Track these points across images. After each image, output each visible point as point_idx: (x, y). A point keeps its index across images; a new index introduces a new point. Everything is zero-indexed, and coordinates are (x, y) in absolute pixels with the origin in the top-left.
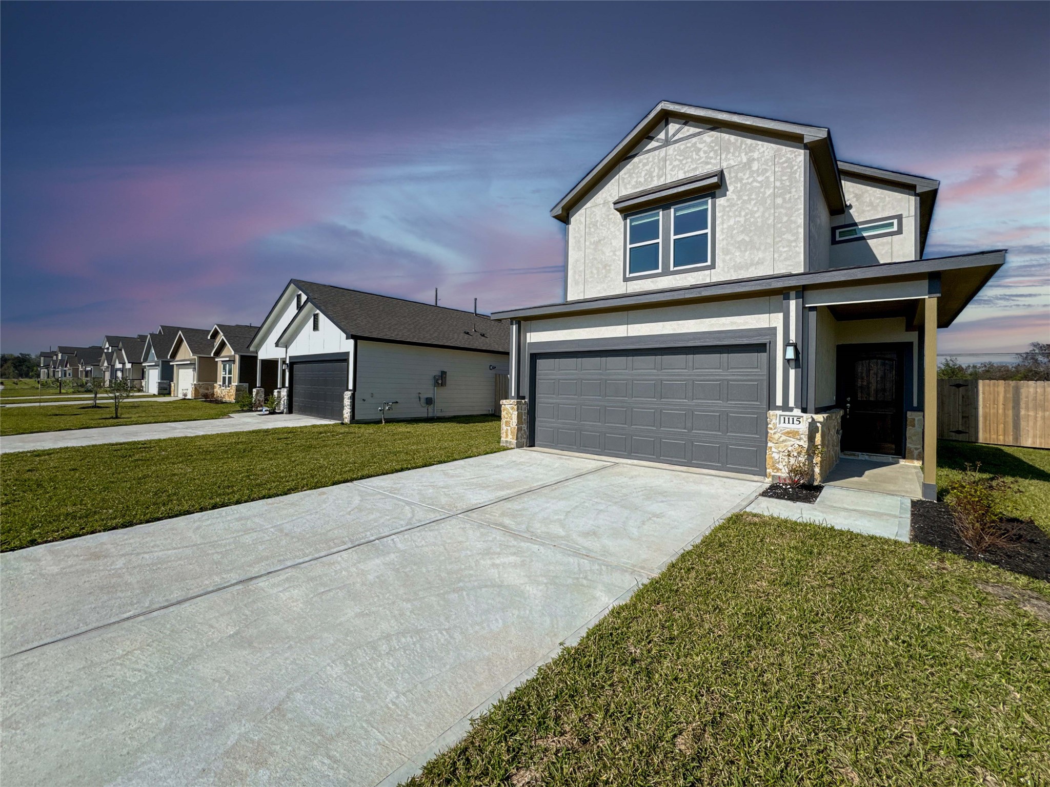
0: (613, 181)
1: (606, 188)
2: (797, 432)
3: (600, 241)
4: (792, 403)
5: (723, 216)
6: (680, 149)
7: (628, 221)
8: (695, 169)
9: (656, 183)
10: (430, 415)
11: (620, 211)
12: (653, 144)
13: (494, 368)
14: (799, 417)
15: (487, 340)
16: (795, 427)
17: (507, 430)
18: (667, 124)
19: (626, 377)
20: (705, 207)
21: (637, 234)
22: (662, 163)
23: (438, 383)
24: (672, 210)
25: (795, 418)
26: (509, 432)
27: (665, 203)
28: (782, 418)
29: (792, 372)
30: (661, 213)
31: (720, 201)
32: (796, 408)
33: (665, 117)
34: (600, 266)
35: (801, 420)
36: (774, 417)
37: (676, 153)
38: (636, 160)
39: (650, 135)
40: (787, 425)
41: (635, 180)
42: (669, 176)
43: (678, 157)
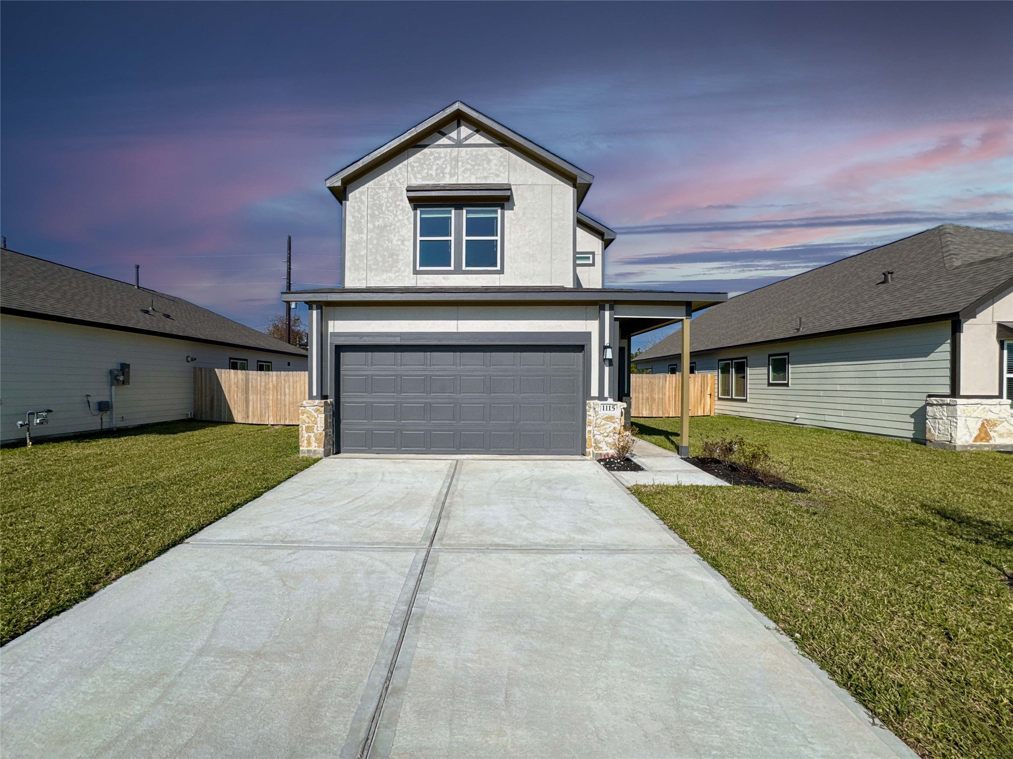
0: (400, 165)
1: (393, 171)
2: (613, 417)
3: (385, 226)
4: (606, 394)
5: (510, 227)
6: (472, 154)
7: (418, 212)
8: (485, 177)
9: (447, 180)
10: (105, 426)
11: (411, 200)
12: (444, 141)
13: (193, 360)
14: (614, 405)
15: (176, 323)
16: (610, 413)
17: (309, 437)
18: (459, 126)
19: (454, 373)
20: (493, 215)
21: (427, 227)
22: (454, 163)
23: (118, 380)
24: (464, 211)
25: (611, 406)
26: (313, 439)
27: (459, 203)
28: (602, 406)
29: (607, 369)
30: (453, 211)
31: (507, 213)
32: (610, 398)
33: (459, 118)
34: (386, 253)
35: (615, 407)
36: (597, 406)
37: (468, 157)
38: (426, 150)
39: (443, 130)
40: (605, 412)
41: (426, 171)
42: (461, 177)
43: (469, 161)
